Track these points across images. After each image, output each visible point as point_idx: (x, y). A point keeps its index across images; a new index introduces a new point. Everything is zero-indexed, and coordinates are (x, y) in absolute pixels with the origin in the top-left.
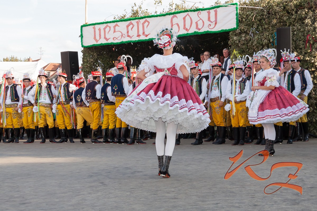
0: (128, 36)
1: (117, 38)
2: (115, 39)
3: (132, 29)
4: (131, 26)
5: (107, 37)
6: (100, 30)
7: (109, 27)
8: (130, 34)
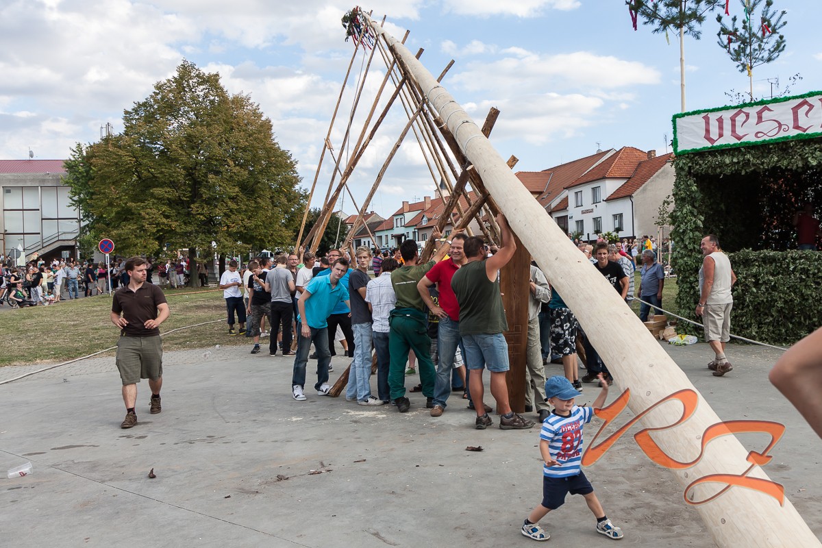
0: (797, 127)
1: (765, 134)
2: (759, 135)
3: (807, 114)
4: (806, 108)
5: (740, 132)
6: (720, 120)
7: (744, 113)
8: (802, 122)
